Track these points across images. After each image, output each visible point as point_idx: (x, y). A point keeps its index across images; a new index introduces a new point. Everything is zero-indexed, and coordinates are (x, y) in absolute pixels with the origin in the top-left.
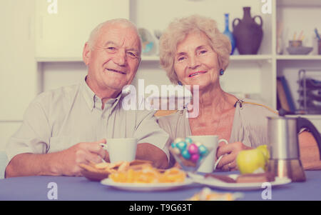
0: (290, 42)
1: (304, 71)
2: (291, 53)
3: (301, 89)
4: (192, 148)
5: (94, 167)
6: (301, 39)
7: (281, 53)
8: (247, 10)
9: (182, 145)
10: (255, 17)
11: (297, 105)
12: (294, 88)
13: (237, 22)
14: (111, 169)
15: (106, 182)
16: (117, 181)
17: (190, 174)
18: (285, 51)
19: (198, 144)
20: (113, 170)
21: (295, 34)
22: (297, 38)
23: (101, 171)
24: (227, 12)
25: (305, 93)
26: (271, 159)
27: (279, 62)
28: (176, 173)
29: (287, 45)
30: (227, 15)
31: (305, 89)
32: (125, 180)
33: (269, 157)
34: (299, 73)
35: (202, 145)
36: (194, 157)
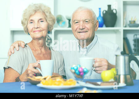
0: (130, 21)
1: (136, 35)
2: (130, 27)
3: (135, 43)
4: (81, 70)
5: (34, 78)
6: (135, 20)
7: (125, 27)
8: (109, 6)
9: (76, 68)
10: (113, 10)
11: (133, 51)
12: (132, 43)
13: (104, 12)
14: (42, 79)
15: (39, 85)
16: (44, 84)
17: (79, 82)
18: (127, 26)
19: (83, 68)
20: (44, 80)
21: (132, 17)
22: (133, 20)
23: (38, 80)
24: (100, 7)
25: (137, 45)
26: (117, 75)
27: (124, 31)
28: (72, 81)
29: (128, 23)
30: (100, 9)
31: (137, 44)
32: (48, 84)
33: (116, 74)
34: (134, 36)
35: (85, 68)
36: (81, 74)
